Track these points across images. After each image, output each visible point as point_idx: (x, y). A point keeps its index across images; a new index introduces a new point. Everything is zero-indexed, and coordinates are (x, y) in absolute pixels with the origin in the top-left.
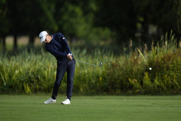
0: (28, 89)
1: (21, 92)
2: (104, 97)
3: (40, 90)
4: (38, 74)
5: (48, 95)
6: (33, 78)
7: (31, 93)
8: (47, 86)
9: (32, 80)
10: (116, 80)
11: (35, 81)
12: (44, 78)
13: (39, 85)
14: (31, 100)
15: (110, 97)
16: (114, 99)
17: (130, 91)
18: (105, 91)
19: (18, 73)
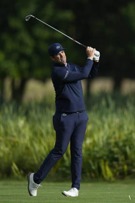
0: (108, 172)
1: (96, 177)
3: (129, 173)
4: (125, 146)
6: (116, 154)
7: (113, 179)
9: (116, 156)
11: (121, 158)
13: (128, 165)
14: (112, 193)
19: (90, 144)
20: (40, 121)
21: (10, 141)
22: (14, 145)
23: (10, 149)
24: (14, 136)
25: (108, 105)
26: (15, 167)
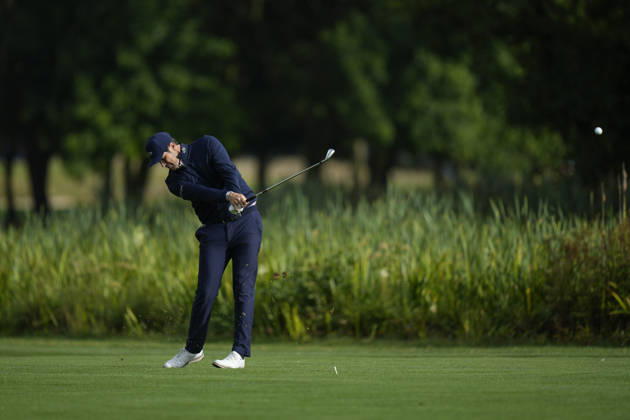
0: (297, 325)
1: (276, 334)
2: (538, 351)
3: (335, 326)
4: (327, 278)
5: (362, 345)
6: (312, 292)
7: (306, 338)
8: (357, 314)
9: (311, 296)
10: (575, 297)
11: (320, 299)
12: (348, 289)
14: (305, 361)
15: (559, 350)
16: (570, 356)
17: (620, 332)
18: (540, 332)
19: (265, 274)
20: (174, 235)
21: (123, 269)
22: (130, 276)
23: (124, 284)
24: (126, 260)
25: (295, 205)
26: (130, 316)
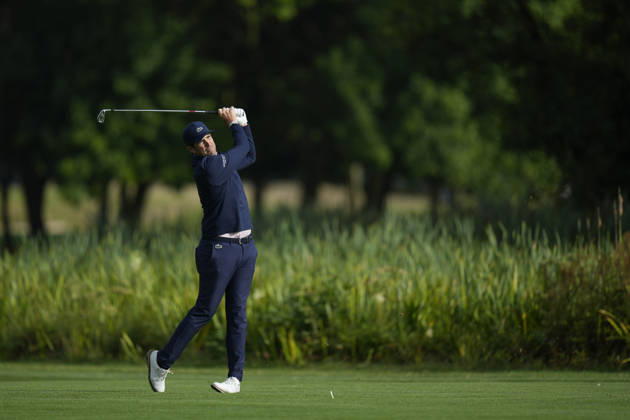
0: (294, 350)
1: (272, 359)
2: (534, 375)
3: (331, 351)
4: (324, 303)
5: (358, 369)
6: (309, 317)
7: (302, 362)
8: (353, 339)
9: (307, 321)
10: (571, 321)
11: (316, 324)
12: (344, 313)
13: (329, 336)
14: (302, 386)
15: (556, 375)
16: (566, 381)
17: (616, 357)
18: (537, 356)
19: (262, 299)
20: (171, 257)
21: (119, 293)
22: (126, 302)
23: (120, 309)
24: (123, 286)
25: (292, 231)
26: (126, 340)
